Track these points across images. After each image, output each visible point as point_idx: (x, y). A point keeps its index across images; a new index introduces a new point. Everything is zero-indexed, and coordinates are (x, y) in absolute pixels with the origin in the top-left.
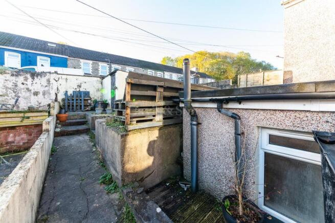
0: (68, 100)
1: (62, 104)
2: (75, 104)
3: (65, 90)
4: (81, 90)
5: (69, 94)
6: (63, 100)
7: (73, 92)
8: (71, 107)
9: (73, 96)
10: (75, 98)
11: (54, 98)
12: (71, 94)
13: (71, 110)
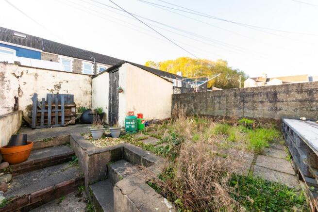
0: (38, 107)
1: (26, 114)
2: (49, 115)
3: (32, 92)
4: (61, 92)
5: (40, 98)
6: (30, 108)
7: (48, 95)
8: (42, 120)
9: (47, 102)
10: (49, 105)
11: (12, 104)
12: (43, 99)
13: (42, 125)
